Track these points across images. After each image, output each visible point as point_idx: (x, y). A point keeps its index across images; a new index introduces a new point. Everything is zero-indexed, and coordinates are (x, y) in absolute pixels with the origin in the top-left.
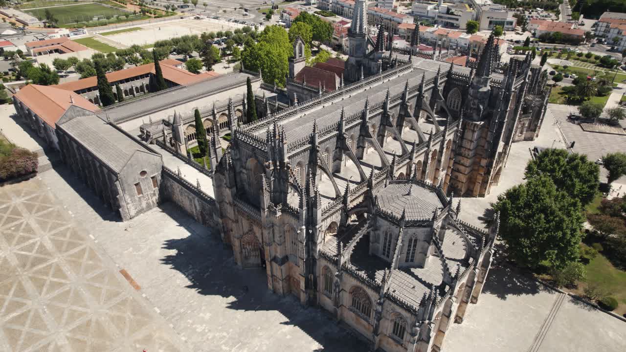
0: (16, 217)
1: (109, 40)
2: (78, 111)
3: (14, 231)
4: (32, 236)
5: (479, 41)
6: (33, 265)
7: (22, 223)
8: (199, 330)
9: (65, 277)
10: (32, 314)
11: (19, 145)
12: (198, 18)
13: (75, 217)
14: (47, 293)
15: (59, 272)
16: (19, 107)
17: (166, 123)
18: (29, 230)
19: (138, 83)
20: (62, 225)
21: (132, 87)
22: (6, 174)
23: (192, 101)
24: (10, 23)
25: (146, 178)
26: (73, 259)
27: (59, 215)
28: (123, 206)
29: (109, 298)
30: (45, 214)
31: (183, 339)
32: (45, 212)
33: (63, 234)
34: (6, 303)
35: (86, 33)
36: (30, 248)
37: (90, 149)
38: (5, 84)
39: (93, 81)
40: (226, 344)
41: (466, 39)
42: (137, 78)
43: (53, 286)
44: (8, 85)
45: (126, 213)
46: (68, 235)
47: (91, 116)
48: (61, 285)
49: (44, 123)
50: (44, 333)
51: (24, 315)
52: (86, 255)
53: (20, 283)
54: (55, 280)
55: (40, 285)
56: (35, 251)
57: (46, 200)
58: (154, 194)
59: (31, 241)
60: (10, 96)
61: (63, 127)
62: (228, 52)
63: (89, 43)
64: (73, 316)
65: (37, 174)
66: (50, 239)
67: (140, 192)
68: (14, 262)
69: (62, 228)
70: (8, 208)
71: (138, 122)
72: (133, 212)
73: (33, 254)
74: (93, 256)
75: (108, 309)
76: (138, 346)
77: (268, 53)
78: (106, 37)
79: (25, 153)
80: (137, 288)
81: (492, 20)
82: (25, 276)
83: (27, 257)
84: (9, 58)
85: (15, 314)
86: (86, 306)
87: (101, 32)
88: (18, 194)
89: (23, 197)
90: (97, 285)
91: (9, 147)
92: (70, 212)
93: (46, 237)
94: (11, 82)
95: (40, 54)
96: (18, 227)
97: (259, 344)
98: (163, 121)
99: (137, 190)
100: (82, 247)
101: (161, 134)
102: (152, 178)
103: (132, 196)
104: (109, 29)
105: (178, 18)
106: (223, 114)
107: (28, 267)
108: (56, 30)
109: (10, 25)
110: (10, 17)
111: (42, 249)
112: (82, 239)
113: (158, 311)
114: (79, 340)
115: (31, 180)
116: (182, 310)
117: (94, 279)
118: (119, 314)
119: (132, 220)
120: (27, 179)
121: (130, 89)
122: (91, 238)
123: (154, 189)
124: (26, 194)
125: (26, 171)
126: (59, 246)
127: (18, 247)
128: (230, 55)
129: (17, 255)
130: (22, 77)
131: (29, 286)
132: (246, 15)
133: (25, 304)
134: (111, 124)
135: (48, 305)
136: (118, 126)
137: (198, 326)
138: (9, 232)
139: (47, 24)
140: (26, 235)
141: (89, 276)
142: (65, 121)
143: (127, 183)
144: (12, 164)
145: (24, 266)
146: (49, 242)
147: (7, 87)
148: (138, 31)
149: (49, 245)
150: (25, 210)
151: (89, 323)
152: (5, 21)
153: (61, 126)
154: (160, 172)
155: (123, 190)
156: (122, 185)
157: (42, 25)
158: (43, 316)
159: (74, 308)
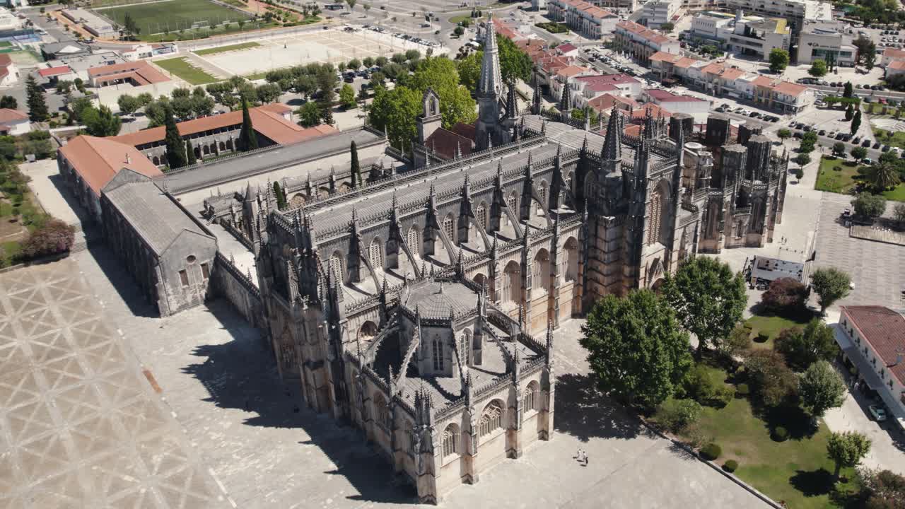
0: (39, 303)
1: (207, 64)
2: (131, 176)
3: (34, 319)
4: (52, 326)
5: (766, 86)
6: (49, 357)
7: (43, 311)
8: (213, 438)
9: (81, 373)
10: (39, 405)
11: (54, 216)
12: (350, 29)
13: (106, 309)
14: (58, 387)
15: (75, 367)
16: (64, 165)
17: (237, 196)
18: (50, 319)
19: (223, 137)
20: (89, 316)
21: (215, 142)
22: (34, 251)
23: (282, 168)
24: (75, 32)
25: (194, 265)
26: (95, 355)
27: (87, 305)
28: (163, 298)
29: (124, 398)
30: (72, 303)
31: (194, 444)
32: (72, 300)
33: (88, 327)
34: (14, 394)
35: (177, 50)
36: (48, 340)
37: (135, 225)
38: (52, 131)
39: (160, 133)
40: (237, 454)
41: (748, 82)
42: (223, 130)
43: (67, 380)
44: (55, 133)
45: (165, 307)
46: (94, 328)
47: (146, 183)
48: (74, 380)
49: (89, 189)
50: (48, 425)
51: (32, 407)
52: (109, 353)
53: (31, 374)
54: (71, 375)
55: (52, 378)
56: (52, 343)
57: (76, 285)
58: (204, 287)
59: (51, 332)
60: (55, 148)
61: (109, 195)
62: (370, 92)
63: (177, 67)
64: (80, 413)
65: (71, 254)
66: (72, 331)
67: (185, 281)
68: (28, 352)
69: (89, 320)
70: (29, 293)
71: (205, 194)
72: (174, 307)
73: (51, 346)
74: (116, 354)
75: (121, 409)
76: (143, 446)
77: (405, 103)
78: (203, 58)
79: (61, 226)
80: (158, 390)
81: (817, 48)
82: (37, 369)
83: (43, 348)
84: (63, 90)
85: (21, 405)
86: (98, 404)
87: (198, 49)
88: (45, 276)
89: (51, 280)
90: (114, 384)
91: (42, 217)
92: (101, 303)
93: (68, 329)
94: (59, 127)
95: (105, 84)
96: (39, 315)
97: (274, 457)
98: (236, 193)
99: (182, 279)
100: (107, 342)
101: (228, 211)
102: (202, 265)
103: (174, 286)
104: (210, 44)
105: (319, 28)
106: (323, 189)
107: (42, 359)
108: (135, 45)
109: (74, 35)
110: (76, 23)
111: (62, 342)
112: (107, 333)
113: (175, 415)
114: (83, 437)
115: (62, 260)
116: (201, 417)
117: (113, 377)
118: (131, 415)
119: (173, 316)
120: (57, 260)
121: (212, 146)
122: (118, 333)
123: (204, 280)
124: (55, 277)
125: (58, 249)
126: (80, 339)
127: (36, 337)
128: (371, 96)
129: (33, 346)
130: (74, 121)
131: (40, 379)
132: (427, 26)
133: (33, 396)
134: (167, 194)
135: (57, 400)
136: (176, 198)
137: (214, 434)
138: (28, 320)
139: (125, 35)
140: (46, 324)
141: (108, 373)
142: (111, 187)
143: (169, 268)
144: (43, 238)
145: (38, 357)
146: (71, 334)
147: (53, 134)
148: (254, 48)
149: (70, 338)
150: (51, 297)
151: (96, 421)
152: (67, 30)
153: (106, 194)
154: (213, 259)
155: (164, 277)
156: (163, 270)
157: (117, 35)
158: (50, 410)
159: (85, 404)
